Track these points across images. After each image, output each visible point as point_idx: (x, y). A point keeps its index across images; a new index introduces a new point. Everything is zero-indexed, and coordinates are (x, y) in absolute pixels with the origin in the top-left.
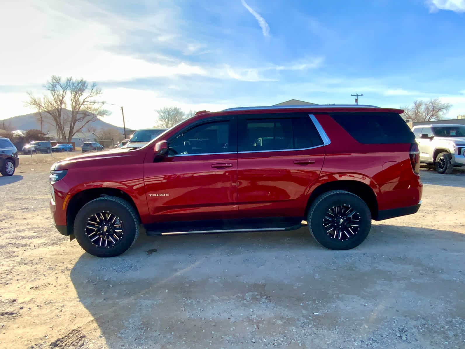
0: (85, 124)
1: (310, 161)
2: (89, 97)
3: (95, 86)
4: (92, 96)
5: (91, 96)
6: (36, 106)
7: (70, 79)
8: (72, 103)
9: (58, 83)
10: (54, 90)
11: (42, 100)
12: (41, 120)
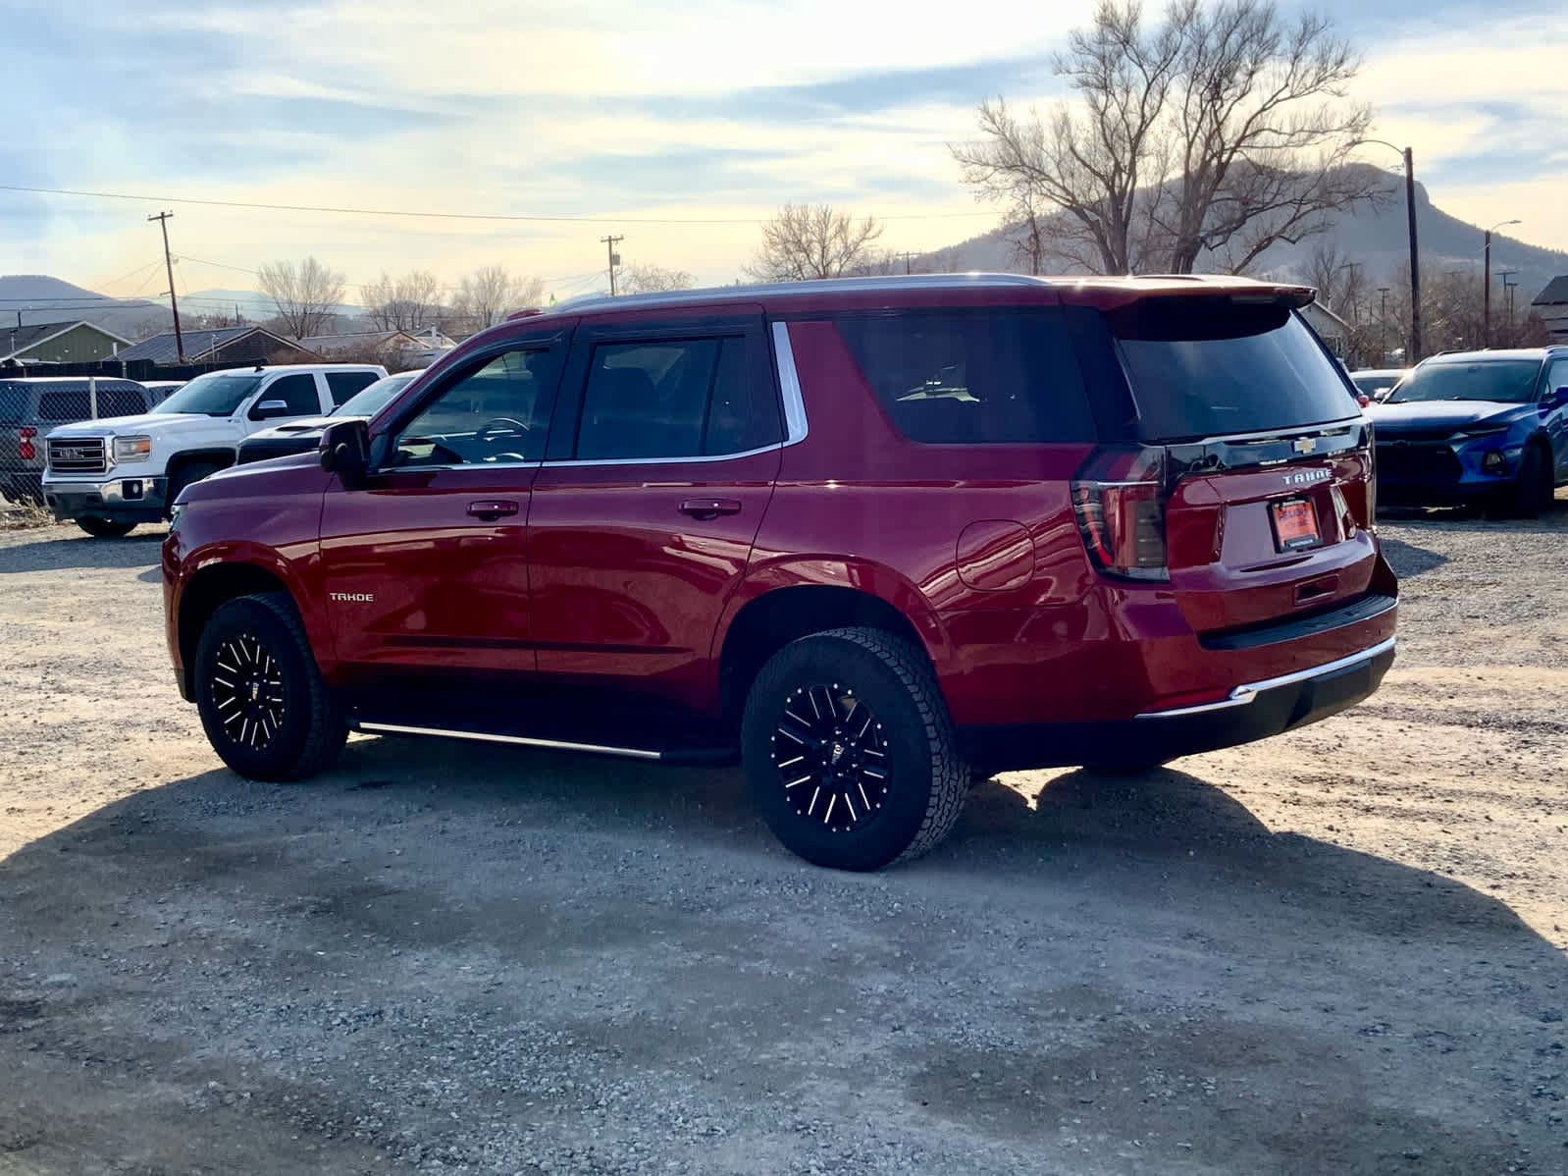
0: (1250, 258)
1: (716, 505)
2: (1275, 100)
3: (1314, 33)
4: (1292, 97)
5: (1286, 93)
6: (1019, 176)
7: (1184, 16)
8: (1190, 145)
9: (1126, 41)
10: (1105, 87)
11: (1050, 142)
12: (1034, 248)
